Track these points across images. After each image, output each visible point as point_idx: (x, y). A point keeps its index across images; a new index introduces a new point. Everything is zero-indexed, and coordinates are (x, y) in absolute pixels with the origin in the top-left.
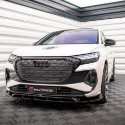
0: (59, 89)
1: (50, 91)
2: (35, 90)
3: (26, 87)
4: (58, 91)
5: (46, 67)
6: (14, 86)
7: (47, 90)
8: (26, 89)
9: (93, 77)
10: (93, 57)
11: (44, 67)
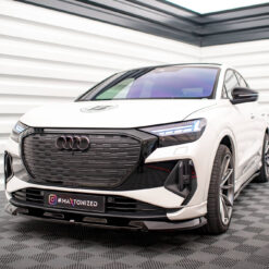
0: (110, 200)
1: (91, 203)
2: (59, 200)
3: (42, 193)
4: (107, 204)
5: (83, 151)
6: (20, 191)
7: (84, 203)
8: (42, 198)
9: (186, 177)
10: (189, 130)
11: (78, 150)
